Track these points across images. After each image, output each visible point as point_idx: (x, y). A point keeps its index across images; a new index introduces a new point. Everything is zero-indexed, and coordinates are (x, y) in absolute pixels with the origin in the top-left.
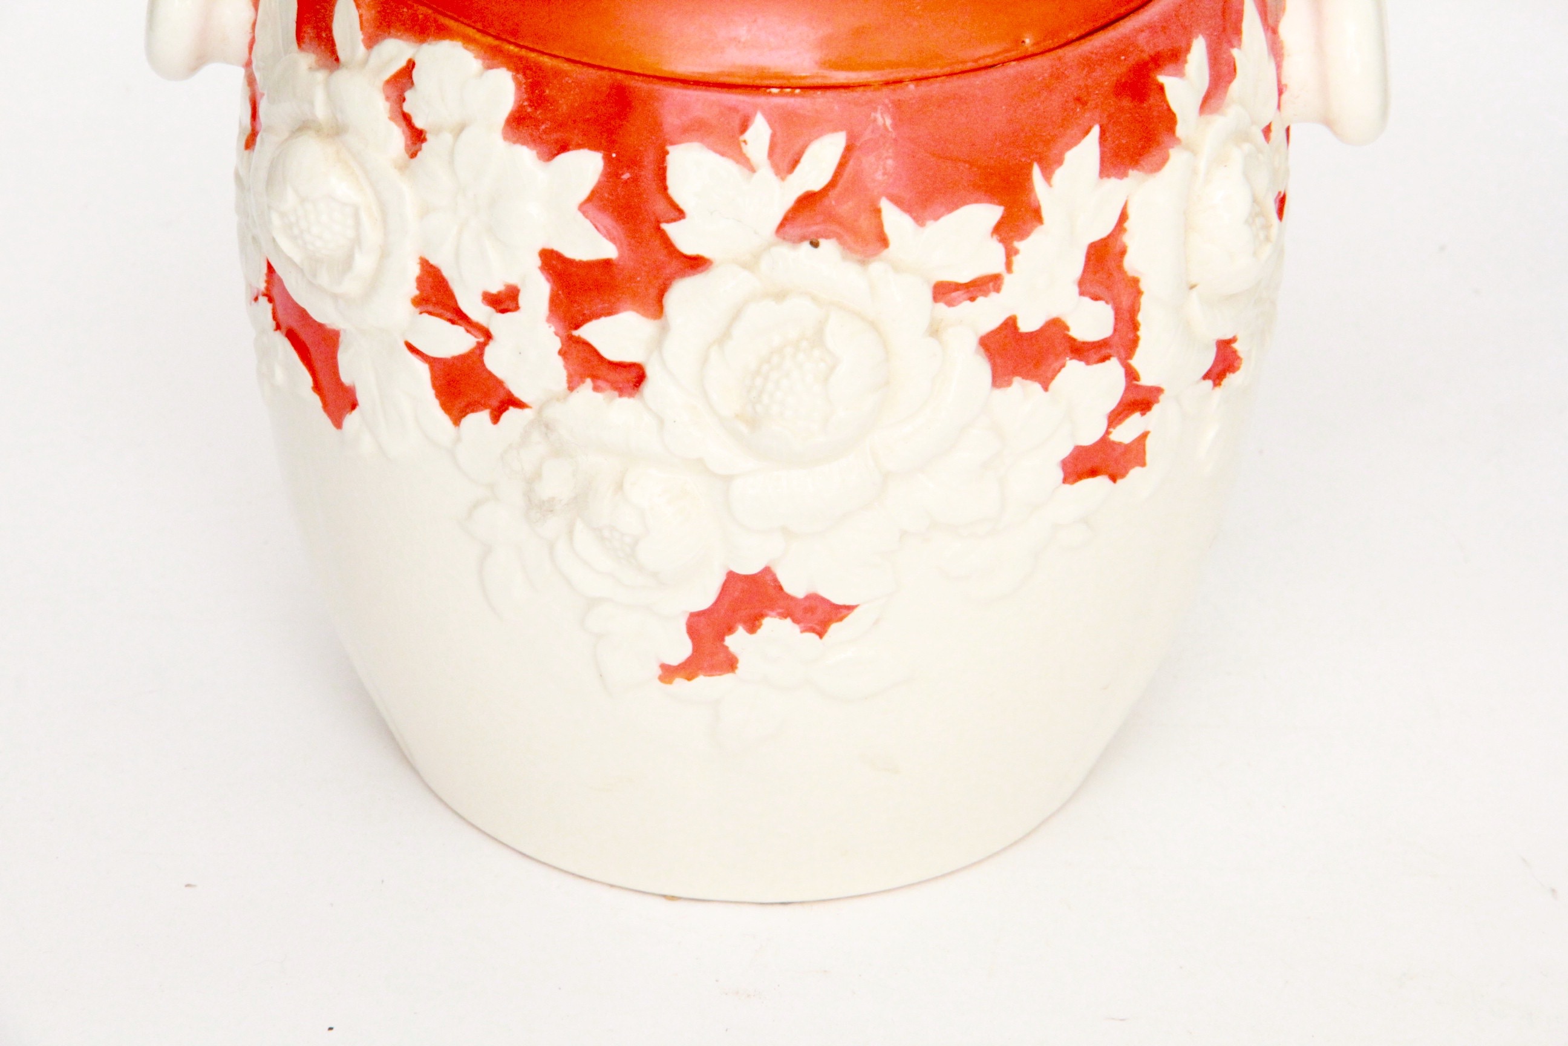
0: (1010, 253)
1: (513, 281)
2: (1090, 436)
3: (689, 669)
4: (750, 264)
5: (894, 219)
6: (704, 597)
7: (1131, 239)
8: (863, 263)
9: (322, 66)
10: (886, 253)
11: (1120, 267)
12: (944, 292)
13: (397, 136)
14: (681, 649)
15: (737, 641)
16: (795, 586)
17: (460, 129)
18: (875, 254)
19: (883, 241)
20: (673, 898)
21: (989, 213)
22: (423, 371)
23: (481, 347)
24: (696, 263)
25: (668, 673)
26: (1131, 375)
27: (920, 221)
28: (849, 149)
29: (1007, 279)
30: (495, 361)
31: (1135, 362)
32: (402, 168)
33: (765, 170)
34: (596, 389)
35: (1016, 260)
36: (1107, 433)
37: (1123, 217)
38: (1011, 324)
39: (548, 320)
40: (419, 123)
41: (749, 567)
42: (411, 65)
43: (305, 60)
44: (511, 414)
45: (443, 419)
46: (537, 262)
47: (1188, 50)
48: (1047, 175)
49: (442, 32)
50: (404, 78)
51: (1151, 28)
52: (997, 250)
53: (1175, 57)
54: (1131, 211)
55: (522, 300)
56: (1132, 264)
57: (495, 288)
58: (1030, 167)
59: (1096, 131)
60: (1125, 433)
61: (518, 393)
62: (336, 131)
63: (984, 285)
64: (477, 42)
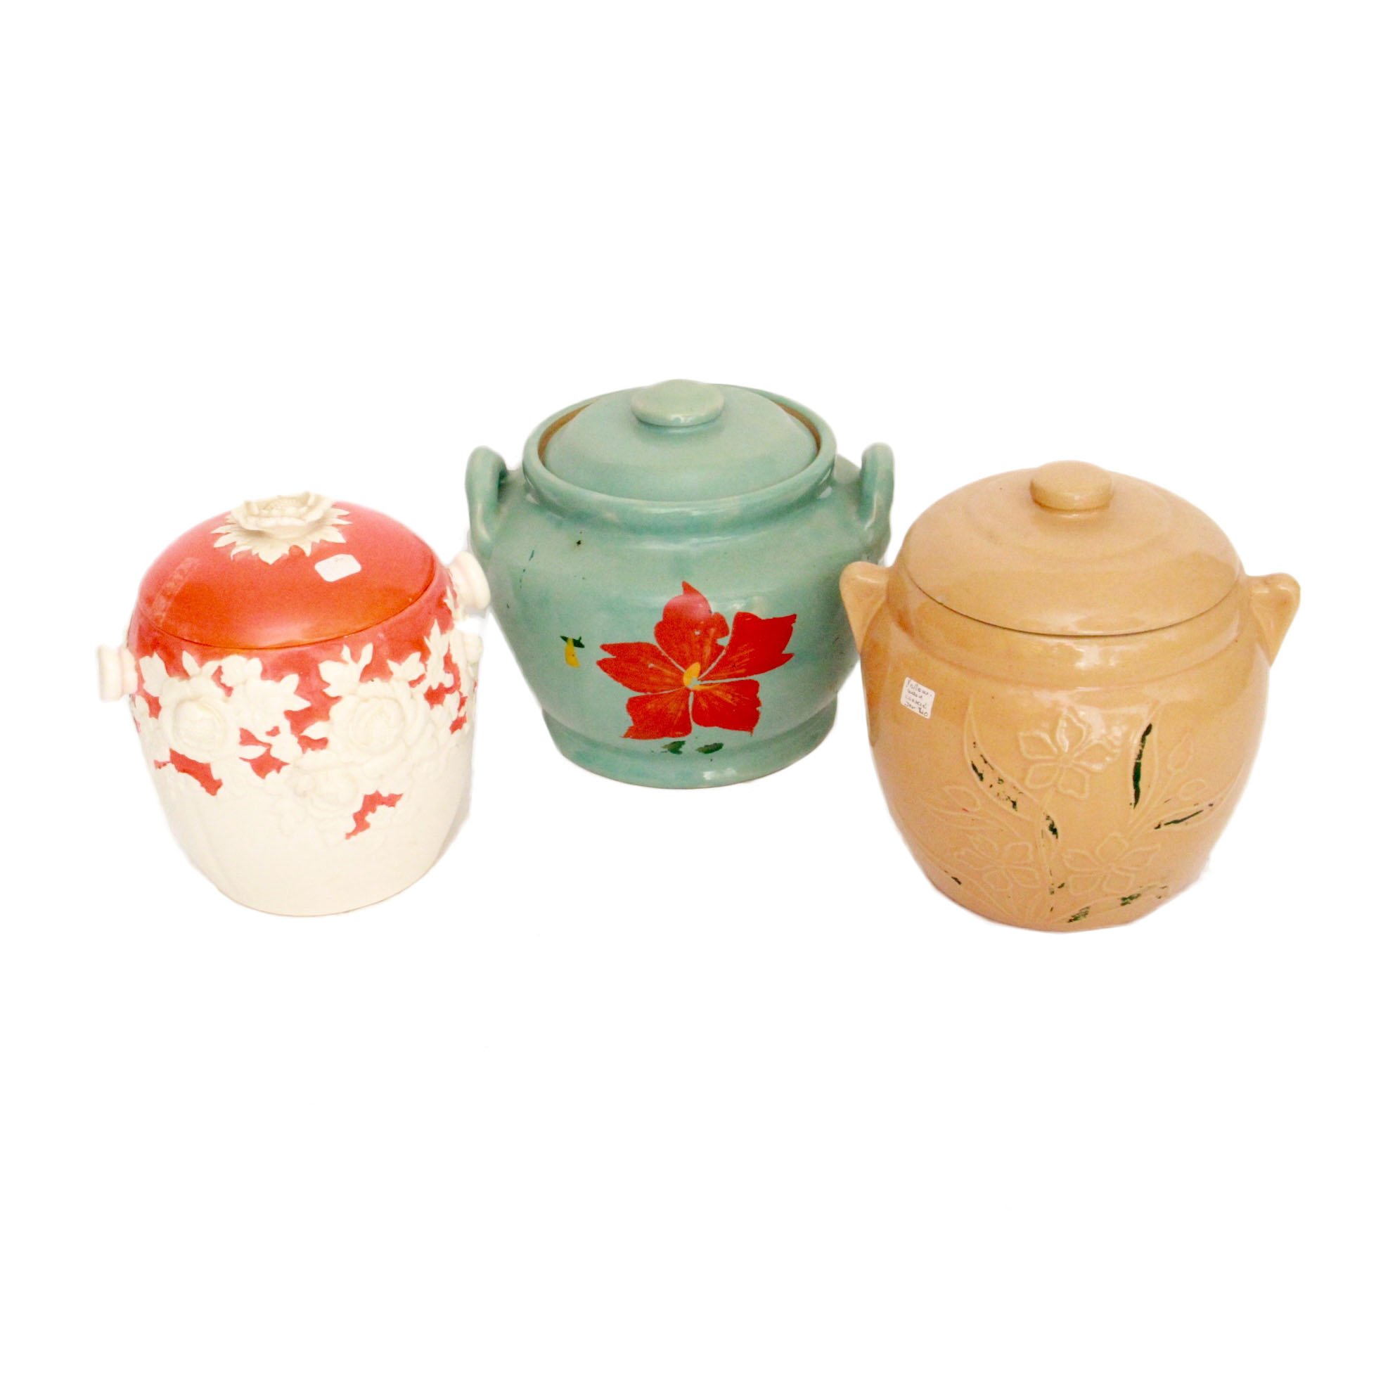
0: (426, 666)
1: (276, 725)
2: (454, 718)
3: (355, 832)
4: (354, 694)
5: (392, 665)
6: (358, 807)
7: (453, 652)
8: (387, 682)
9: (182, 679)
10: (394, 676)
11: (451, 663)
12: (413, 684)
13: (220, 692)
14: (352, 825)
15: (370, 818)
16: (385, 794)
17: (245, 683)
18: (390, 677)
19: (391, 673)
21: (416, 656)
22: (248, 765)
23: (268, 751)
24: (337, 699)
25: (349, 836)
26: (461, 694)
27: (400, 664)
28: (374, 647)
29: (427, 674)
30: (275, 753)
31: (461, 690)
32: (225, 701)
33: (351, 662)
34: (313, 750)
35: (429, 668)
37: (449, 646)
38: (430, 688)
39: (292, 733)
40: (229, 684)
41: (371, 792)
42: (220, 668)
43: (176, 680)
44: (284, 769)
45: (258, 779)
46: (283, 716)
47: (446, 590)
48: (428, 638)
49: (228, 654)
50: (219, 671)
51: (436, 586)
52: (421, 666)
53: (443, 594)
54: (451, 643)
55: (281, 730)
56: (454, 660)
57: (270, 729)
58: (423, 638)
59: (436, 622)
60: (461, 714)
61: (283, 759)
62: (194, 699)
63: (421, 678)
64: (242, 653)
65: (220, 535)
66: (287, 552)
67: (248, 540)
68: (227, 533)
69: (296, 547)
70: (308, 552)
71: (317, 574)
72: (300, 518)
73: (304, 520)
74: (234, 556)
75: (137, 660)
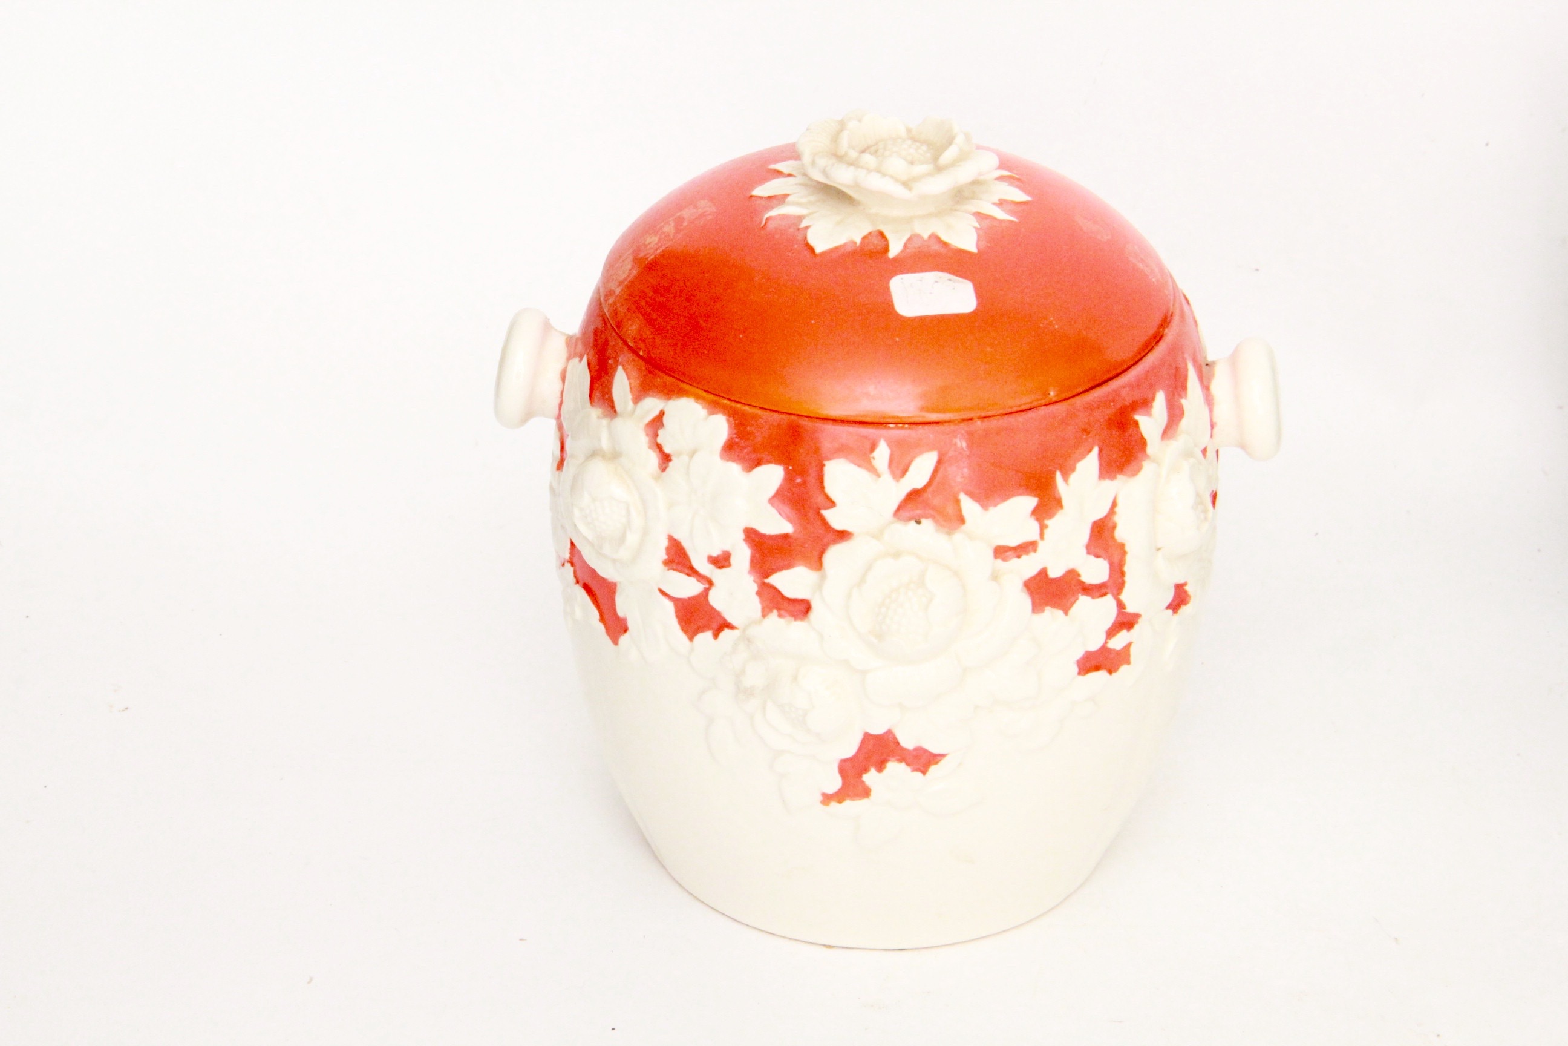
0: (1043, 527)
1: (727, 548)
2: (1094, 645)
3: (839, 796)
4: (877, 535)
5: (969, 506)
6: (849, 748)
7: (1119, 519)
8: (949, 534)
9: (605, 416)
10: (964, 527)
11: (1113, 537)
12: (1001, 552)
13: (654, 458)
14: (835, 783)
15: (871, 778)
16: (907, 742)
17: (693, 453)
18: (958, 528)
19: (962, 520)
20: (829, 946)
21: (1029, 502)
22: (670, 606)
23: (706, 591)
24: (843, 535)
25: (827, 799)
26: (1121, 605)
27: (985, 507)
28: (939, 462)
29: (1041, 544)
30: (716, 599)
31: (1123, 597)
32: (657, 478)
33: (886, 476)
34: (780, 616)
35: (1047, 532)
36: (1106, 643)
37: (1114, 504)
38: (1043, 573)
39: (750, 573)
40: (667, 450)
41: (878, 730)
42: (662, 414)
43: (595, 413)
44: (726, 633)
45: (682, 637)
46: (742, 536)
47: (1153, 399)
48: (1066, 477)
49: (682, 393)
50: (658, 422)
51: (1132, 386)
52: (1035, 525)
53: (1144, 404)
54: (1119, 502)
55: (733, 560)
56: (1120, 534)
57: (715, 553)
58: (1054, 473)
59: (1096, 450)
60: (1117, 643)
61: (730, 619)
62: (614, 456)
63: (1026, 548)
64: (704, 399)
65: (779, 173)
66: (858, 240)
67: (812, 198)
68: (790, 175)
69: (881, 234)
70: (894, 250)
71: (887, 292)
72: (906, 184)
73: (910, 189)
74: (768, 219)
75: (569, 358)
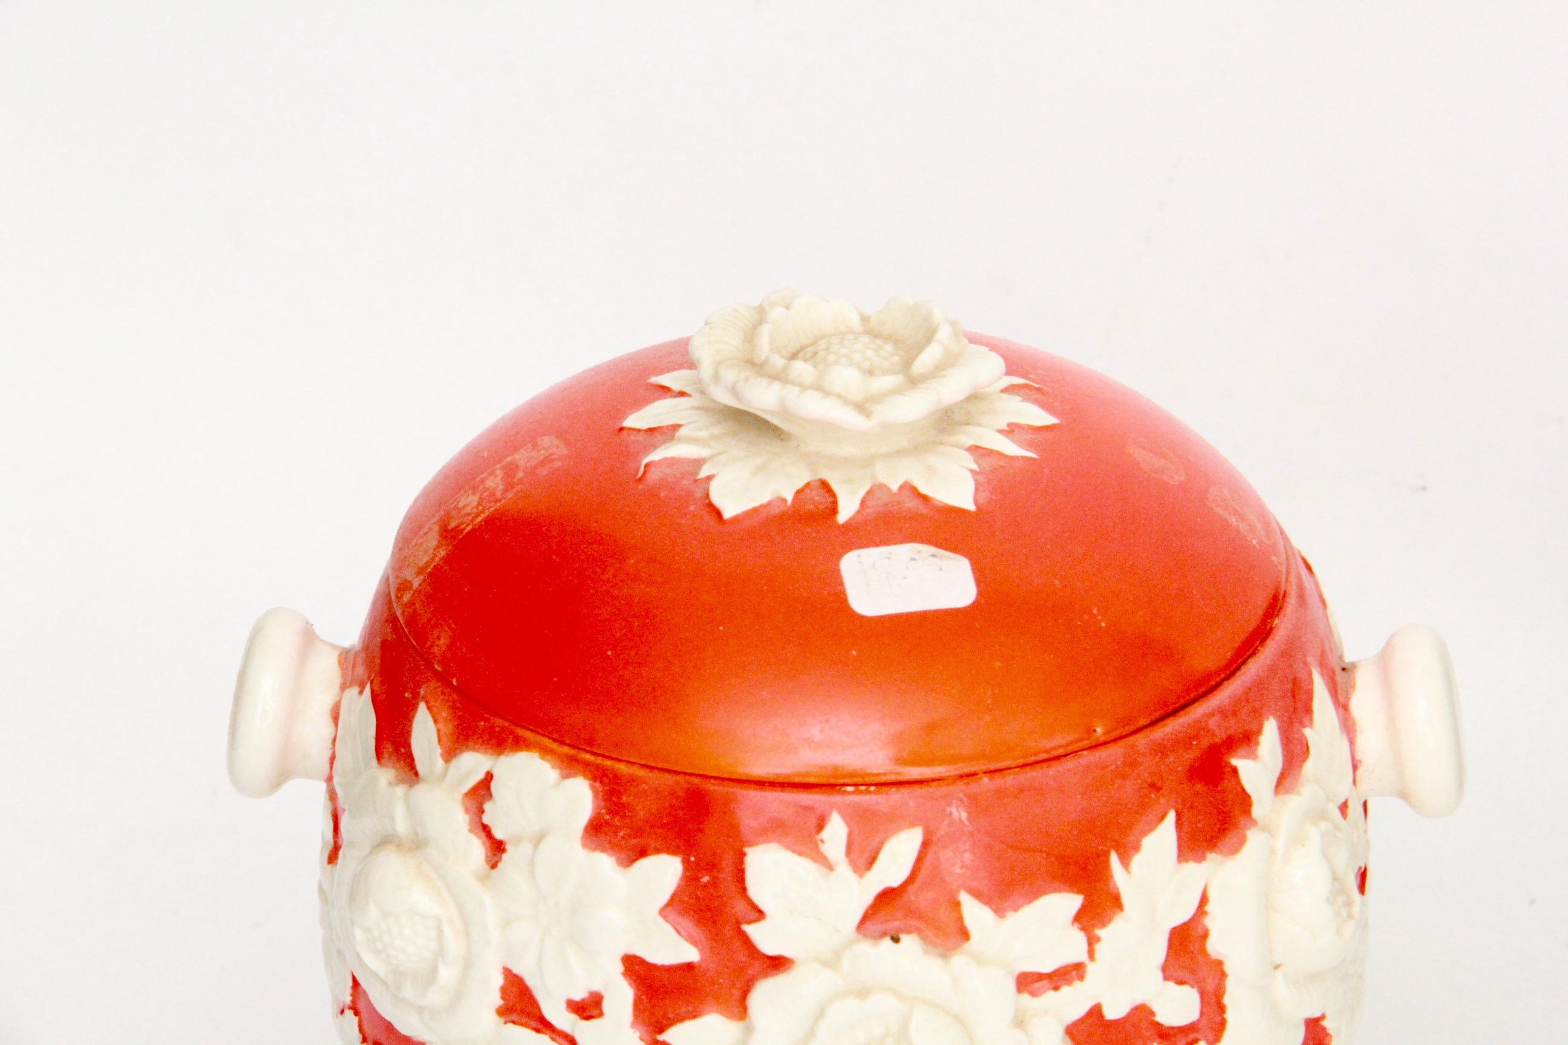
0: (1092, 941)
1: (596, 987)
4: (832, 962)
5: (974, 911)
7: (1213, 922)
8: (945, 955)
9: (400, 781)
10: (967, 945)
11: (1204, 952)
12: (1027, 982)
13: (477, 848)
17: (538, 839)
18: (956, 947)
19: (964, 934)
21: (1069, 902)
24: (777, 964)
27: (999, 912)
28: (926, 845)
29: (1091, 967)
32: (483, 879)
33: (843, 868)
35: (1099, 948)
37: (1204, 900)
38: (1096, 1012)
39: (633, 1026)
40: (498, 834)
42: (489, 777)
43: (385, 775)
46: (621, 968)
47: (1259, 732)
48: (1125, 862)
49: (520, 744)
50: (483, 789)
51: (1222, 712)
52: (1079, 939)
53: (1246, 739)
54: (1212, 895)
55: (606, 1006)
56: (1215, 946)
57: (579, 995)
58: (1107, 855)
59: (1171, 816)
62: (416, 844)
63: (1067, 974)
64: (552, 752)
65: (665, 390)
66: (789, 497)
67: (717, 430)
68: (682, 394)
69: (825, 485)
70: (846, 511)
71: (836, 574)
72: (862, 408)
73: (868, 416)
74: (647, 466)
75: (344, 687)
